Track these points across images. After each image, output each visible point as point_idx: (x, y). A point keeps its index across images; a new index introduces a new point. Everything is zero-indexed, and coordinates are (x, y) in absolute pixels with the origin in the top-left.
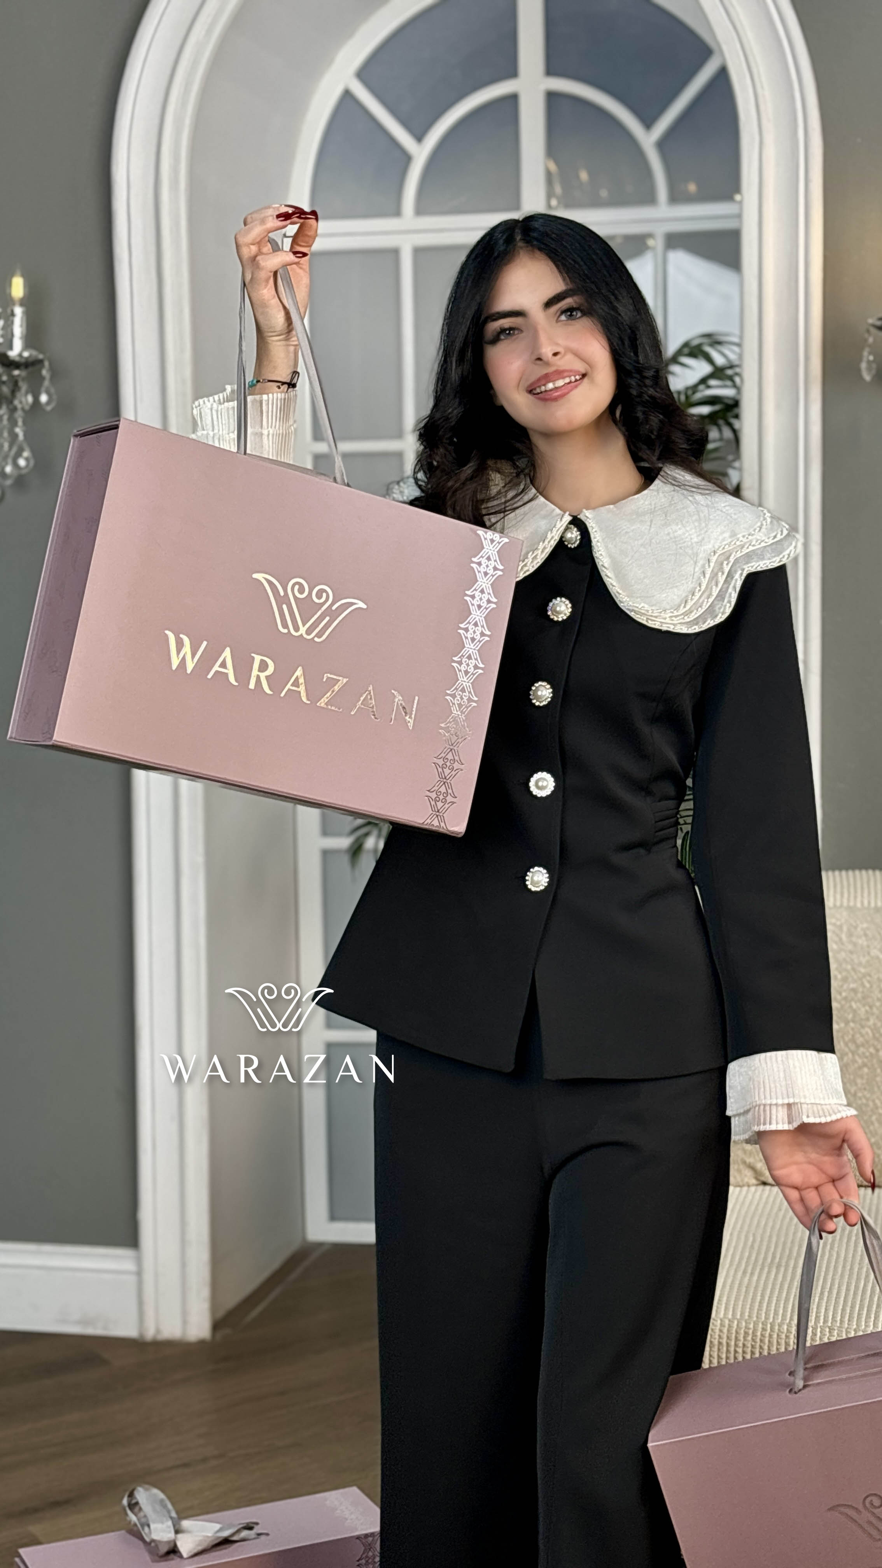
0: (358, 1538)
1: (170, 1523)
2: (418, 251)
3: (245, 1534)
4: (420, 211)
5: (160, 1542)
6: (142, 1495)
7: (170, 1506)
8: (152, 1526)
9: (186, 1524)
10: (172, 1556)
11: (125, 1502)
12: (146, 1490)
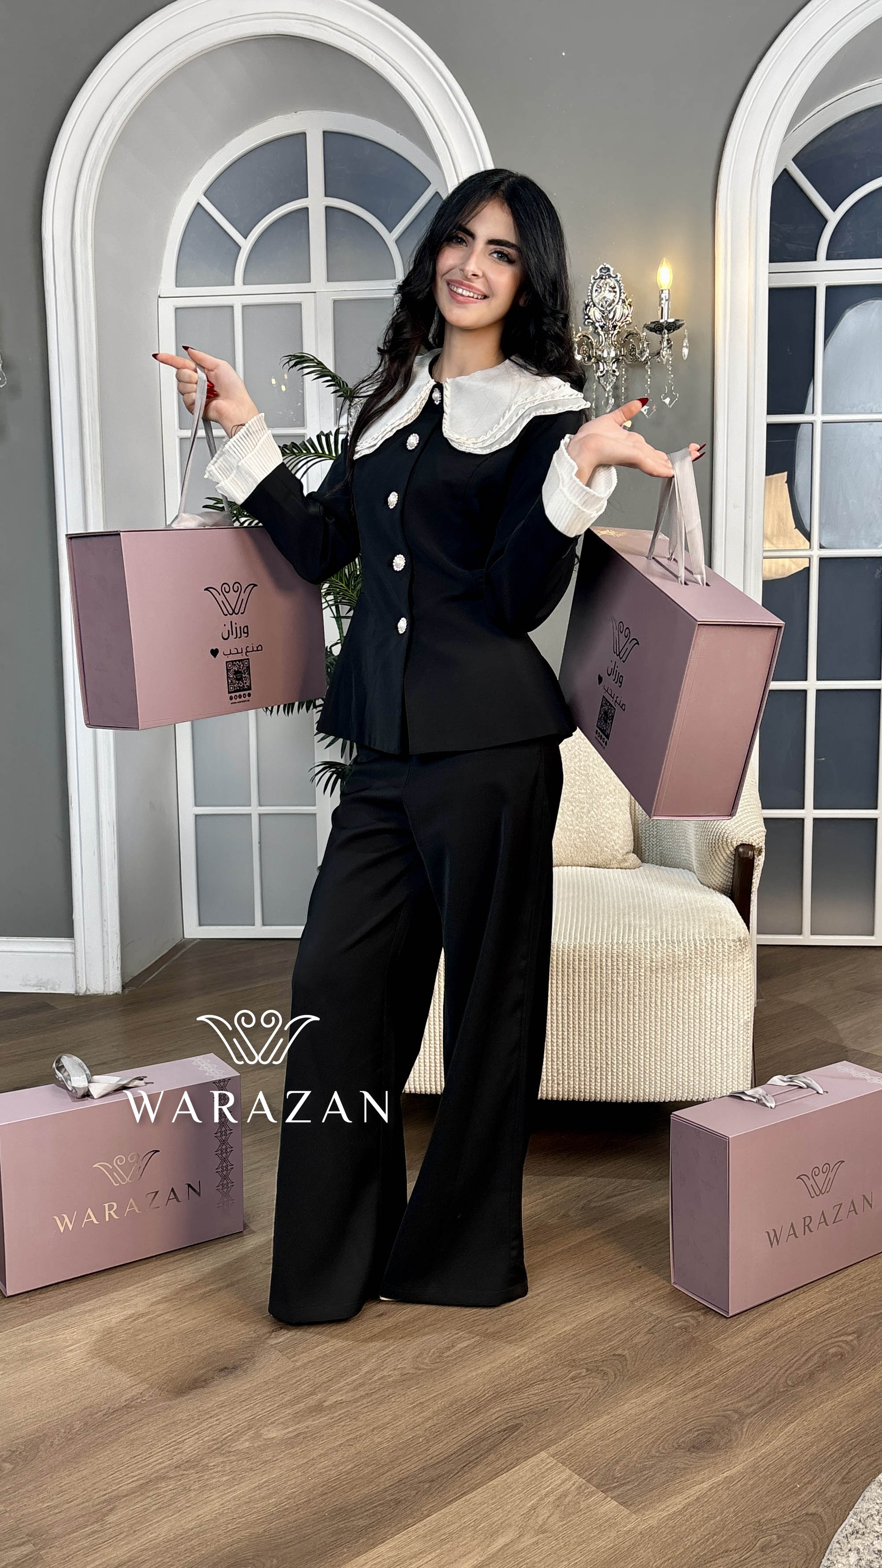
0: (214, 1082)
1: (85, 1076)
3: (137, 1082)
4: (245, 283)
5: (78, 1088)
6: (66, 1060)
7: (85, 1067)
8: (72, 1079)
9: (96, 1077)
10: (87, 1098)
11: (54, 1065)
12: (69, 1057)
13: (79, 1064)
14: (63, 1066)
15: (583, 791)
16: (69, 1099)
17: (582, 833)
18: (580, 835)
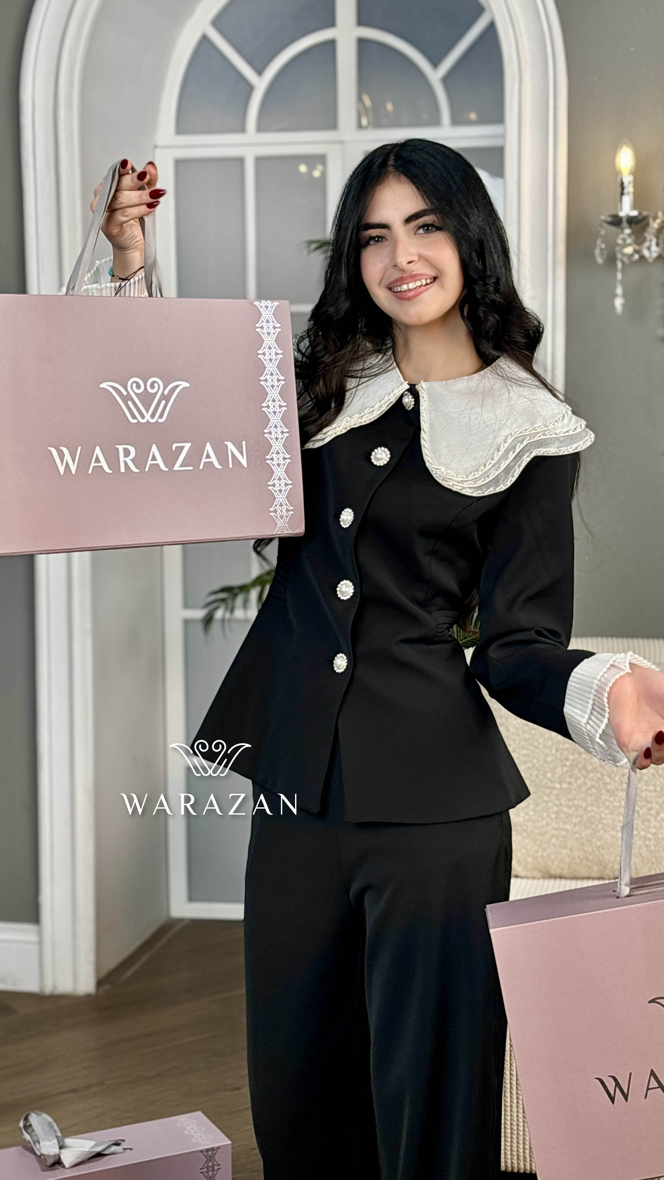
1: (56, 1141)
2: (257, 160)
3: (114, 1149)
4: (258, 130)
5: (49, 1156)
6: (34, 1119)
7: (56, 1127)
8: (42, 1143)
9: (68, 1141)
10: (57, 1166)
11: (21, 1124)
12: (38, 1115)
13: (49, 1123)
14: (30, 1125)
15: (652, 788)
16: (37, 1166)
17: (650, 840)
18: (647, 842)
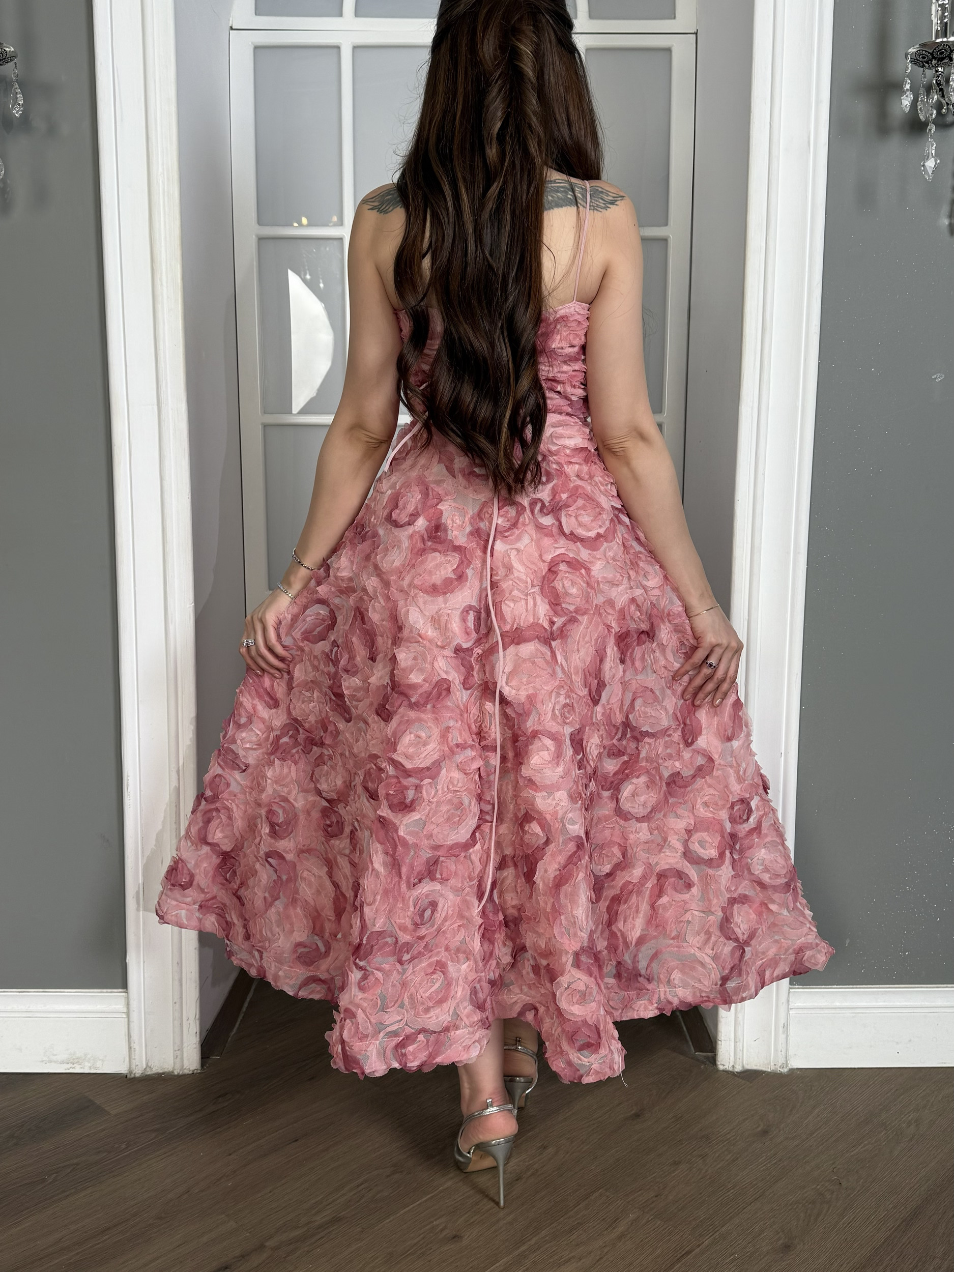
2: (355, 48)
4: (357, 14)
